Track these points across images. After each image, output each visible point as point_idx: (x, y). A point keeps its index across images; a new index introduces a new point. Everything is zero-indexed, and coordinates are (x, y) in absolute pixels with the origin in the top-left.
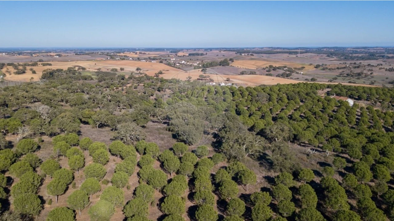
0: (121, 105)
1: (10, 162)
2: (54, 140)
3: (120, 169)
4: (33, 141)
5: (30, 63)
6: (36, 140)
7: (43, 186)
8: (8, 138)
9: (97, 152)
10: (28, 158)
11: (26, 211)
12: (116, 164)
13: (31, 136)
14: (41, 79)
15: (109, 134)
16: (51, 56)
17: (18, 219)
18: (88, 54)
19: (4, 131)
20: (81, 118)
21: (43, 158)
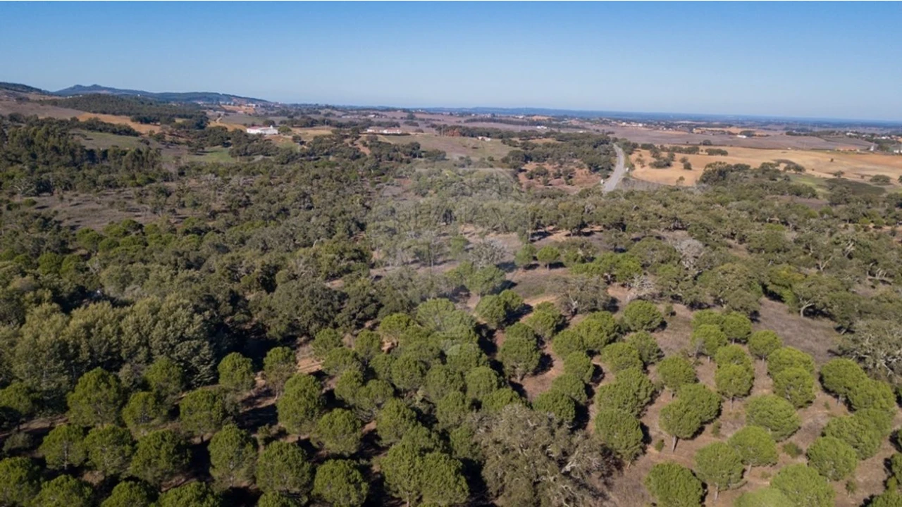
1: (605, 337)
2: (697, 317)
3: (838, 432)
4: (656, 308)
5: (684, 147)
6: (661, 308)
7: (654, 406)
8: (614, 291)
9: (789, 372)
10: (639, 340)
11: (613, 444)
12: (829, 415)
13: (654, 298)
14: (698, 182)
15: (827, 336)
16: (730, 133)
17: (597, 453)
19: (609, 276)
20: (767, 282)
21: (666, 348)
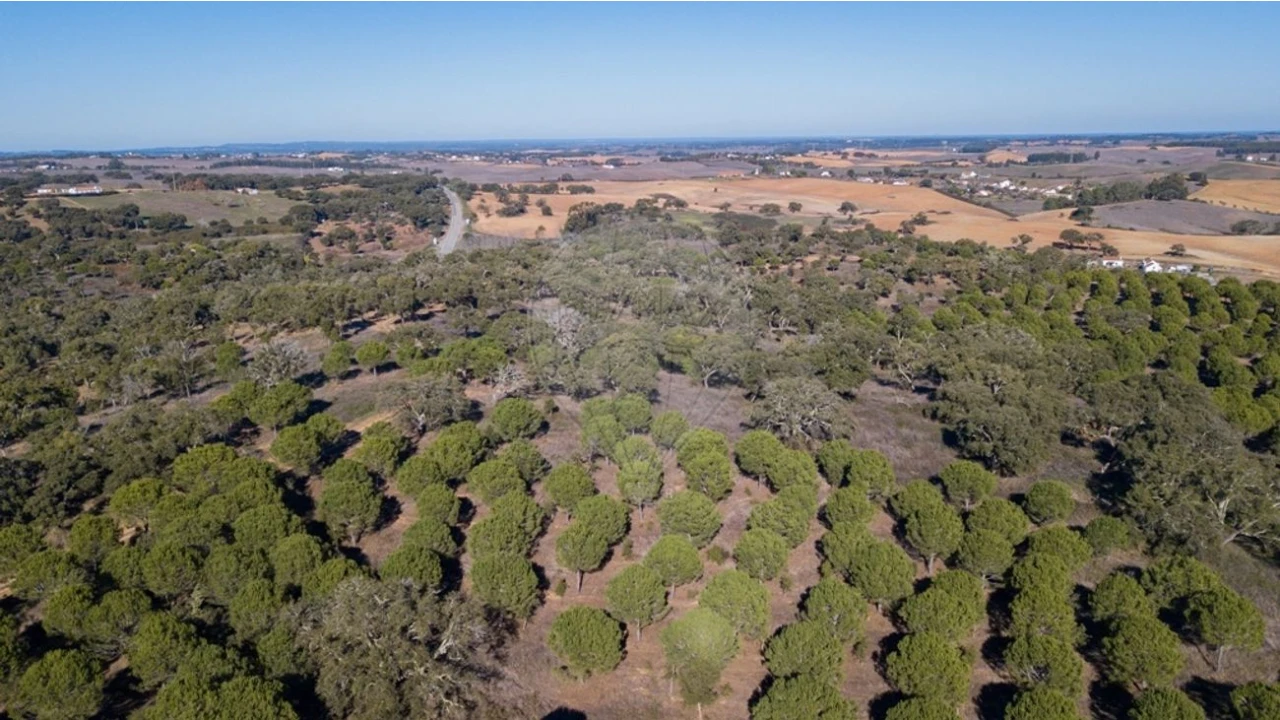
0: (783, 320)
1: (470, 457)
2: (586, 409)
3: (764, 520)
4: (532, 406)
5: (539, 185)
6: (539, 404)
7: (547, 538)
8: (473, 392)
9: (701, 459)
10: (515, 453)
11: (499, 601)
12: (751, 502)
13: (528, 392)
14: (563, 232)
15: (737, 408)
16: (593, 163)
17: (480, 618)
18: (696, 159)
19: (464, 373)
20: (662, 351)
21: (553, 457)
